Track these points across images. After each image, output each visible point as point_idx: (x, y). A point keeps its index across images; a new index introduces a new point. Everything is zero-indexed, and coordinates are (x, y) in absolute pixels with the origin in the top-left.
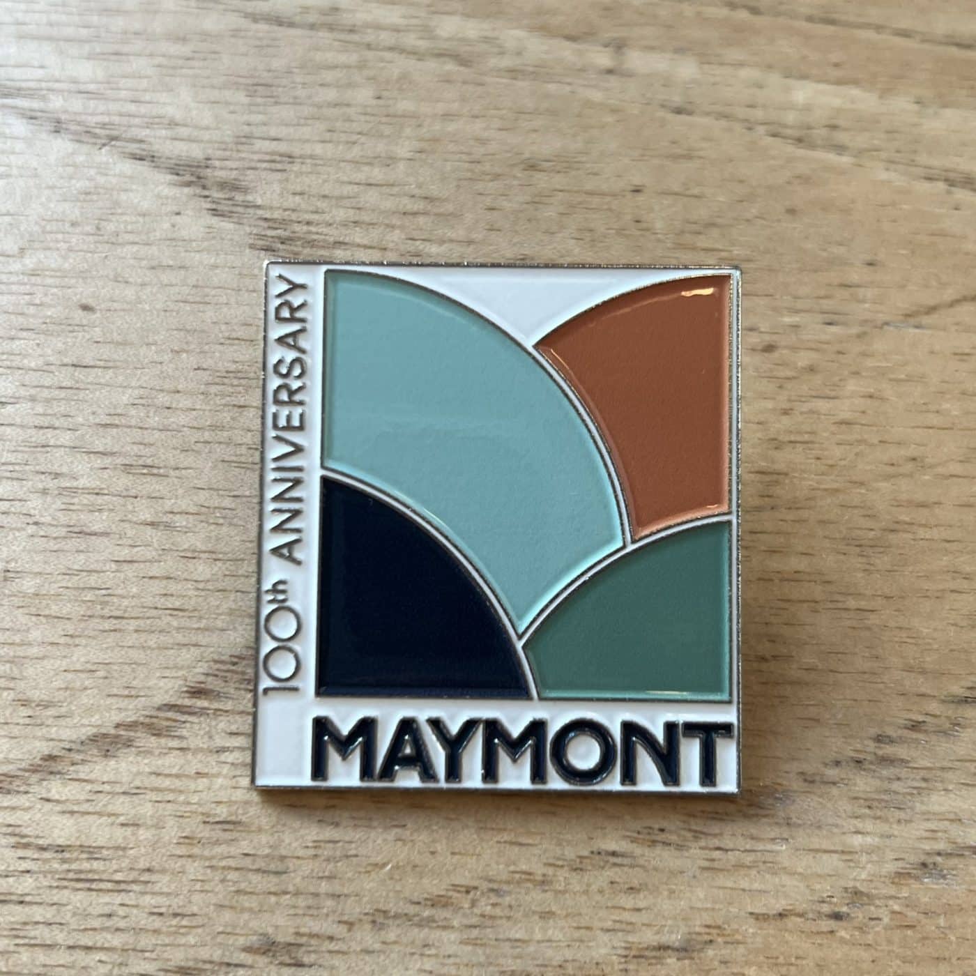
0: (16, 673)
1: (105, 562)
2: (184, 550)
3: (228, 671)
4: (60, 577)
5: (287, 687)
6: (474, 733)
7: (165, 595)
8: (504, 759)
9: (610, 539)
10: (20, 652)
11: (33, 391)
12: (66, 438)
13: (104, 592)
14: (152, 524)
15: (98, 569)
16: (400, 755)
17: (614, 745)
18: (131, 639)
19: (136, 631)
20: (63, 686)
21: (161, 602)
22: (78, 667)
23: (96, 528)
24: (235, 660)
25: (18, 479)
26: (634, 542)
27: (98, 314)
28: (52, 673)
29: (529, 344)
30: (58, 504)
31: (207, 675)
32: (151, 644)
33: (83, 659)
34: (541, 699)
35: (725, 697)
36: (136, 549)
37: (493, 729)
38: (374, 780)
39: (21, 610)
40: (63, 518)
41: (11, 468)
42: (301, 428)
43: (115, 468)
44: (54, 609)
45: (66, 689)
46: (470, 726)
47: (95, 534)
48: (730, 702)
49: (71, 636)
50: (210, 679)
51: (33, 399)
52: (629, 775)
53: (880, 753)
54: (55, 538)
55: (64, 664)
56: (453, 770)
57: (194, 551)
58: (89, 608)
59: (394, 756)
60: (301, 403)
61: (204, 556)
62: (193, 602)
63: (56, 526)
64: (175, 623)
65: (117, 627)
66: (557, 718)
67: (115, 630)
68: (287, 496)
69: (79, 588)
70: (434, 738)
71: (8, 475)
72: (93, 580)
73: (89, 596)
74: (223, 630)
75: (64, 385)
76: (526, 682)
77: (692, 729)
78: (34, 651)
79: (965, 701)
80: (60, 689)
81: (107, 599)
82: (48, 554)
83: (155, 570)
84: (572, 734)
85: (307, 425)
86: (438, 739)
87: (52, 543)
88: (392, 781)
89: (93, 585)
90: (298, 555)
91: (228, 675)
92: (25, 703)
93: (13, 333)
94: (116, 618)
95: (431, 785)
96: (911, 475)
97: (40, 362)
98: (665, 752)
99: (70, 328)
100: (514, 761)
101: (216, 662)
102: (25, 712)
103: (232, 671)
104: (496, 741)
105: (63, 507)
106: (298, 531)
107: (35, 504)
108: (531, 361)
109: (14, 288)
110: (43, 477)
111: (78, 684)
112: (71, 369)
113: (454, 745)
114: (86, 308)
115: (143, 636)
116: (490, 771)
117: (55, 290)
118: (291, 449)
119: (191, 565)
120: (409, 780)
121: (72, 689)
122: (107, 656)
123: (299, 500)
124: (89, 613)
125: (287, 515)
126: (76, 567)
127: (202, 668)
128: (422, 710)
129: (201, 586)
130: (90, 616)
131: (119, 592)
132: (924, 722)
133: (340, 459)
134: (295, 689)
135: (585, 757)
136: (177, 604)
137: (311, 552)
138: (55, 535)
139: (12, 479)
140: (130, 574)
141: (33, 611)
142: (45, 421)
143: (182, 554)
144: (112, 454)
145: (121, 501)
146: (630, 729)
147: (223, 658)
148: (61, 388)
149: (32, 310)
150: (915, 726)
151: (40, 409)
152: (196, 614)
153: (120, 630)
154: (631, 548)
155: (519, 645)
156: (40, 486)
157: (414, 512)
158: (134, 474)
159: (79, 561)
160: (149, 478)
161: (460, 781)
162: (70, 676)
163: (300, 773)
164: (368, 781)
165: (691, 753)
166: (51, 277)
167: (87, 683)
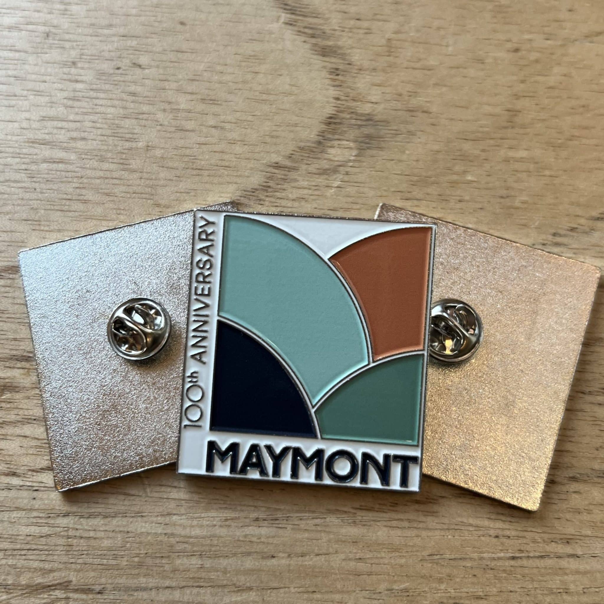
0: (153, 191)
1: (193, 144)
2: (230, 140)
3: (251, 195)
4: (173, 150)
5: (195, 425)
6: (288, 453)
7: (221, 160)
8: (302, 467)
9: (362, 360)
10: (155, 183)
11: (158, 63)
12: (174, 85)
13: (193, 158)
14: (215, 127)
15: (191, 147)
16: (250, 462)
17: (358, 464)
18: (206, 179)
19: (209, 176)
20: (175, 199)
21: (220, 163)
22: (182, 191)
23: (189, 127)
24: (253, 190)
25: (151, 104)
26: (374, 362)
27: (188, 27)
28: (170, 193)
29: (326, 258)
30: (171, 116)
31: (241, 196)
32: (215, 181)
33: (184, 187)
34: (322, 438)
35: (415, 443)
36: (208, 138)
37: (297, 452)
38: (237, 474)
39: (155, 164)
40: (174, 123)
41: (148, 99)
42: (208, 295)
43: (197, 101)
44: (171, 164)
45: (177, 200)
46: (286, 450)
47: (189, 131)
48: (417, 446)
49: (179, 177)
50: (242, 198)
51: (158, 67)
52: (364, 479)
53: (554, 241)
54: (170, 132)
55: (176, 189)
56: (277, 471)
57: (234, 140)
58: (186, 165)
59: (247, 462)
60: (209, 282)
61: (239, 143)
62: (234, 164)
63: (171, 127)
64: (226, 173)
65: (200, 173)
66: (330, 449)
67: (199, 175)
68: (200, 329)
69: (181, 155)
70: (268, 455)
71: (148, 102)
72: (188, 152)
73: (186, 159)
74: (248, 177)
75: (172, 60)
76: (315, 429)
77: (397, 458)
78: (162, 182)
79: (598, 219)
80: (174, 200)
81: (194, 161)
82: (167, 139)
83: (217, 148)
84: (337, 457)
85: (212, 294)
86: (270, 455)
87: (168, 134)
88: (246, 474)
89: (188, 154)
90: (204, 359)
91: (251, 197)
92: (158, 205)
93: (148, 35)
94: (199, 169)
95: (265, 478)
96: (581, 114)
97: (160, 49)
98: (383, 468)
99: (174, 33)
100: (307, 468)
101: (245, 191)
102: (157, 209)
103: (253, 196)
104: (299, 458)
105: (173, 118)
106: (204, 347)
107: (160, 116)
108: (327, 266)
109: (148, 13)
110: (163, 103)
111: (182, 198)
112: (176, 53)
113: (278, 459)
114: (182, 23)
115: (212, 178)
116: (295, 473)
117: (167, 15)
118: (203, 305)
119: (233, 146)
120: (254, 475)
121: (179, 200)
122: (195, 186)
123: (206, 331)
124: (186, 167)
125: (199, 339)
126: (180, 146)
127: (239, 193)
128: (262, 441)
129: (238, 156)
130: (187, 168)
131: (200, 157)
132: (577, 228)
133: (227, 312)
134: (200, 427)
135: (343, 469)
136: (227, 164)
137: (211, 358)
138: (170, 131)
139: (149, 104)
140: (205, 150)
141: (161, 164)
142: (163, 77)
143: (229, 142)
144: (196, 94)
145: (200, 116)
146: (366, 456)
147: (248, 189)
148: (171, 62)
149: (156, 24)
150: (573, 229)
151: (161, 71)
152: (236, 169)
153: (201, 175)
154: (372, 365)
155: (313, 411)
156: (162, 108)
157: (263, 340)
158: (206, 103)
159: (181, 143)
160: (213, 105)
161: (279, 477)
162: (178, 194)
163: (200, 468)
164: (234, 474)
165: (396, 470)
166: (166, 8)
167: (186, 198)
